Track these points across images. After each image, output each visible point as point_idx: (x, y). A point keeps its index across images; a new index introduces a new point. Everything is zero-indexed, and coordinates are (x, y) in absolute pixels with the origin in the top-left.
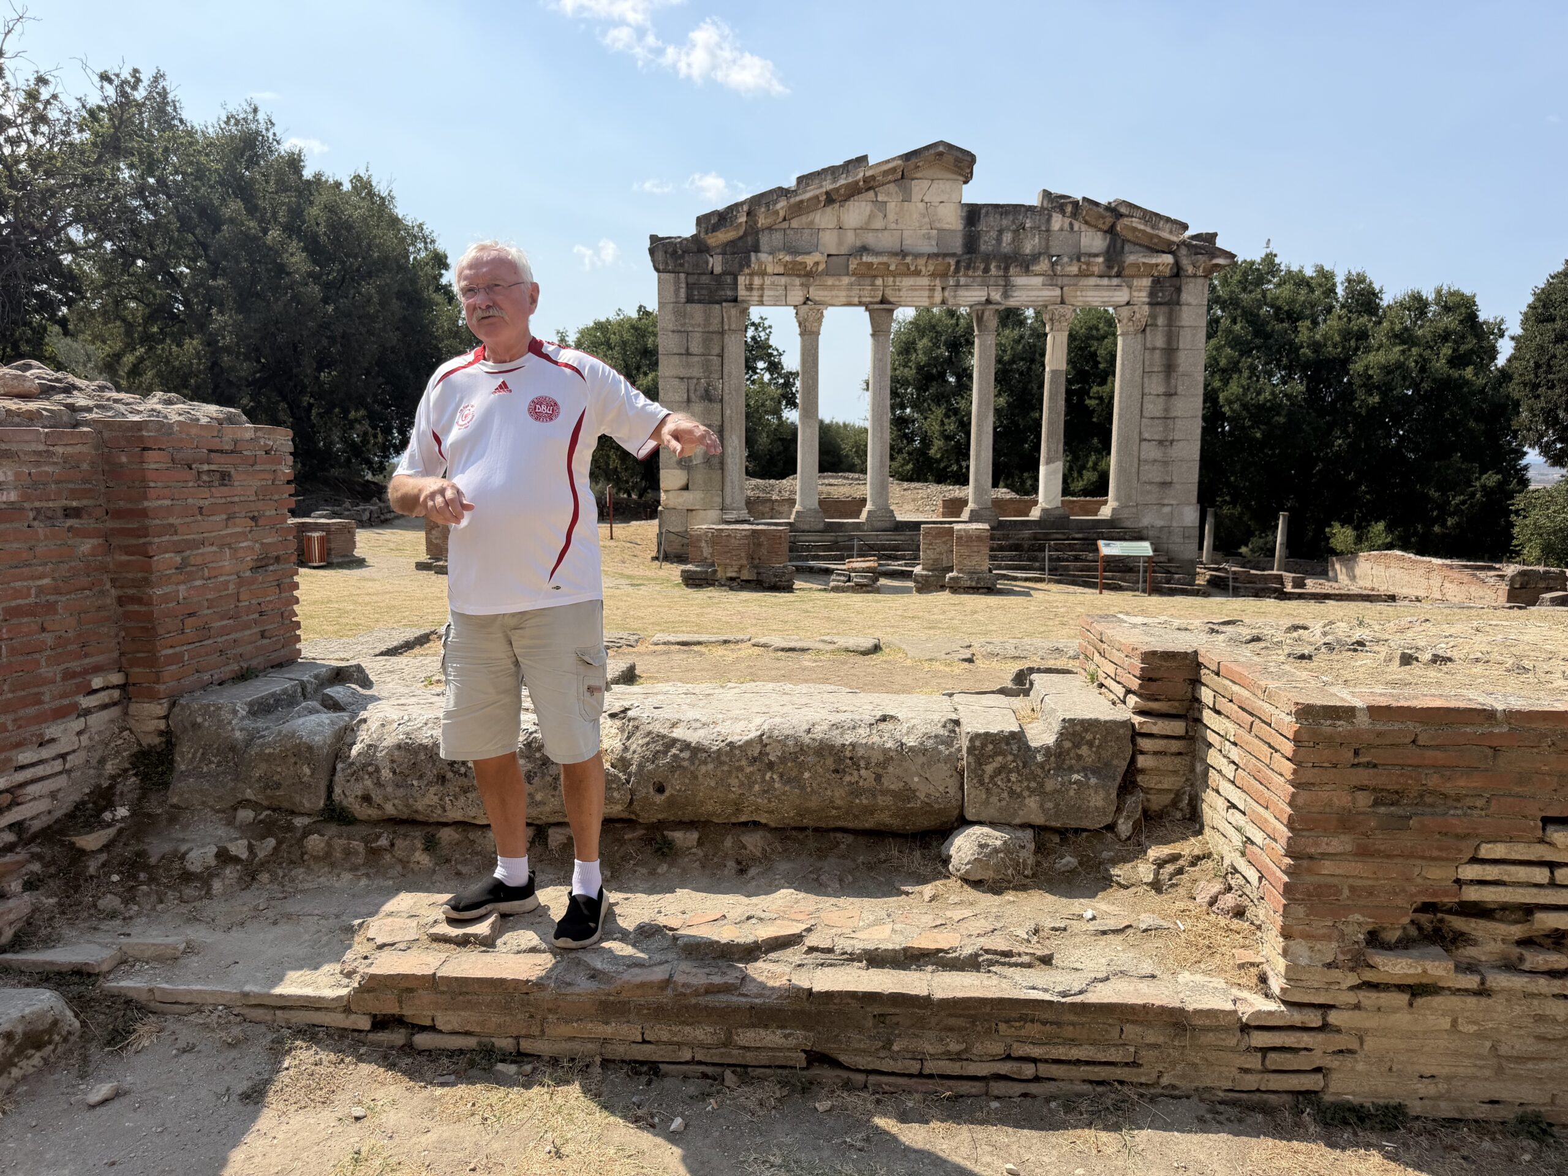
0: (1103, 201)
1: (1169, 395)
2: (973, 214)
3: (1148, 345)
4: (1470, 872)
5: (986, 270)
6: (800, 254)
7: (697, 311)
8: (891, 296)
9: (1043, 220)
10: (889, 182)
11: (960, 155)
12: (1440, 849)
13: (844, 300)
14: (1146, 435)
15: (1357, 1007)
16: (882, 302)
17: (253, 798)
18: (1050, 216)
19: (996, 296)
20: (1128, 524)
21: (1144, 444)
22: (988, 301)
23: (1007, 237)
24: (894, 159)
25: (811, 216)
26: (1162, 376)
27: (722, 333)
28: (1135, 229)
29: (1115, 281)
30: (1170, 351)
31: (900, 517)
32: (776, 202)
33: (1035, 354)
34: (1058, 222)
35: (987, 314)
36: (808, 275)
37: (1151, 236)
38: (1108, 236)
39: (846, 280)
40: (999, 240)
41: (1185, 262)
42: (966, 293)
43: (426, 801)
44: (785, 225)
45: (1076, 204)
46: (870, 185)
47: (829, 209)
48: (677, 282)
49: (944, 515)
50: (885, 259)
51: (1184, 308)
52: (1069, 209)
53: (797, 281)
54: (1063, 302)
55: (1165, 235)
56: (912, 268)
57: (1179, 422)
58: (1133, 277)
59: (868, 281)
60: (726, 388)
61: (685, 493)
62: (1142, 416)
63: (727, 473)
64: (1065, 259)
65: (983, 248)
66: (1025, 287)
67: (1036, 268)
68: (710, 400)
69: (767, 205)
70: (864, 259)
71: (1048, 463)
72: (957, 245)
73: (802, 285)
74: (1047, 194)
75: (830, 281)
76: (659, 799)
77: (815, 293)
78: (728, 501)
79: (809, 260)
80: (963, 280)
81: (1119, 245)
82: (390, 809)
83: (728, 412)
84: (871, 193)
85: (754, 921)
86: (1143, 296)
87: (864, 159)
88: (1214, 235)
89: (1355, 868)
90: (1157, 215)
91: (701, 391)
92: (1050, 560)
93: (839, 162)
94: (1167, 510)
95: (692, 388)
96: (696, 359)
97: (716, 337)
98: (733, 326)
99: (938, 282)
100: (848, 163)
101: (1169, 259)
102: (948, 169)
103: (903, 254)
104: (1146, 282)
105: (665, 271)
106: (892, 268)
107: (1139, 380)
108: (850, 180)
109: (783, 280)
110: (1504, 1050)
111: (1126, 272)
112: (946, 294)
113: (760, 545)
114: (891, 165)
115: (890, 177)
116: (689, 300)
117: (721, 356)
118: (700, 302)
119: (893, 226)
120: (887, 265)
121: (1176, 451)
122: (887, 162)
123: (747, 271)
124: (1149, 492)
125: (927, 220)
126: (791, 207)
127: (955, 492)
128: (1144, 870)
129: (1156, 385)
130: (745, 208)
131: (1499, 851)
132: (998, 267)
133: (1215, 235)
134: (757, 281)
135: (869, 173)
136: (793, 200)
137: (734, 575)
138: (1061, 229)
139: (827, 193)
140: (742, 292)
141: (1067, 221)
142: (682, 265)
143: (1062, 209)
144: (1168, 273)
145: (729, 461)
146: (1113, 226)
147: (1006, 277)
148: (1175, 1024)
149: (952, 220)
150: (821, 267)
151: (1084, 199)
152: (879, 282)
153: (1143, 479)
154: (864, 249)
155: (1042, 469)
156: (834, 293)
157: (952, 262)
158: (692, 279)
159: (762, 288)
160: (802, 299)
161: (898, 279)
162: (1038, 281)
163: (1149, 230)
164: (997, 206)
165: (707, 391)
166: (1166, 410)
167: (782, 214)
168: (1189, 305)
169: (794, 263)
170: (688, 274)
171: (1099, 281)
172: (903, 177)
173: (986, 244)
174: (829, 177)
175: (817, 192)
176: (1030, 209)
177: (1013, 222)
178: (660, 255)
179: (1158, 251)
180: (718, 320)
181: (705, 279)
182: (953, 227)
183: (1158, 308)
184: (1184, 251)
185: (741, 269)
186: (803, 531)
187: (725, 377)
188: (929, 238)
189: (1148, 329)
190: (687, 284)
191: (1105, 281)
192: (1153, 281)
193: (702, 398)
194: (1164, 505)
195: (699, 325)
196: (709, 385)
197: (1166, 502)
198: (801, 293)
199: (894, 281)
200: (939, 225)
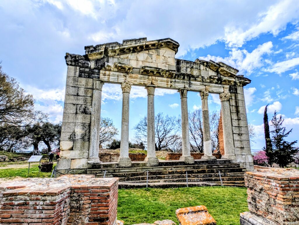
1: (239, 120)
2: (178, 62)
3: (231, 104)
5: (184, 78)
6: (124, 64)
8: (154, 83)
9: (198, 66)
11: (175, 43)
13: (138, 83)
14: (234, 132)
16: (151, 84)
18: (200, 66)
19: (187, 86)
22: (184, 88)
25: (127, 55)
26: (236, 114)
27: (93, 89)
28: (224, 71)
29: (220, 85)
30: (237, 107)
32: (115, 47)
35: (184, 91)
38: (216, 73)
39: (139, 76)
40: (186, 70)
41: (237, 82)
42: (178, 84)
44: (118, 57)
45: (207, 62)
46: (147, 48)
47: (133, 54)
48: (75, 70)
50: (153, 69)
52: (205, 64)
53: (122, 74)
54: (206, 90)
55: (232, 73)
57: (242, 128)
58: (224, 85)
59: (147, 77)
60: (93, 110)
61: (72, 151)
62: (232, 126)
63: (91, 143)
64: (206, 77)
65: (182, 72)
66: (195, 85)
67: (197, 79)
68: (86, 114)
69: (112, 47)
70: (146, 69)
72: (175, 69)
73: (124, 76)
74: (198, 59)
75: (134, 76)
77: (128, 79)
78: (91, 155)
79: (127, 67)
81: (220, 75)
84: (147, 51)
90: (230, 67)
91: (82, 110)
95: (78, 108)
96: (81, 97)
98: (97, 87)
99: (169, 80)
100: (140, 39)
101: (233, 80)
102: (170, 48)
104: (228, 86)
105: (71, 65)
106: (155, 73)
107: (230, 115)
108: (141, 44)
109: (117, 73)
111: (223, 83)
112: (172, 84)
114: (154, 43)
115: (154, 47)
117: (92, 97)
120: (153, 72)
121: (243, 137)
122: (153, 41)
124: (238, 151)
125: (165, 61)
126: (120, 50)
129: (234, 117)
130: (104, 46)
132: (187, 78)
134: (107, 72)
136: (121, 47)
138: (204, 70)
139: (133, 48)
140: (101, 76)
143: (203, 64)
144: (233, 84)
145: (92, 138)
146: (218, 69)
147: (190, 81)
149: (173, 63)
150: (131, 71)
152: (150, 77)
153: (236, 146)
156: (135, 80)
157: (174, 73)
159: (109, 75)
160: (124, 81)
161: (157, 77)
164: (185, 60)
165: (84, 109)
167: (117, 52)
168: (240, 94)
169: (121, 67)
170: (80, 67)
171: (215, 85)
172: (157, 47)
174: (134, 42)
175: (130, 46)
176: (194, 63)
177: (190, 65)
180: (92, 84)
181: (87, 70)
182: (173, 65)
184: (236, 79)
185: (101, 68)
186: (122, 167)
187: (93, 105)
188: (166, 67)
189: (230, 100)
190: (80, 71)
191: (217, 85)
192: (230, 86)
193: (82, 112)
194: (243, 155)
195: (83, 85)
196: (85, 107)
197: (243, 154)
198: (123, 79)
199: (155, 78)
200: (168, 64)
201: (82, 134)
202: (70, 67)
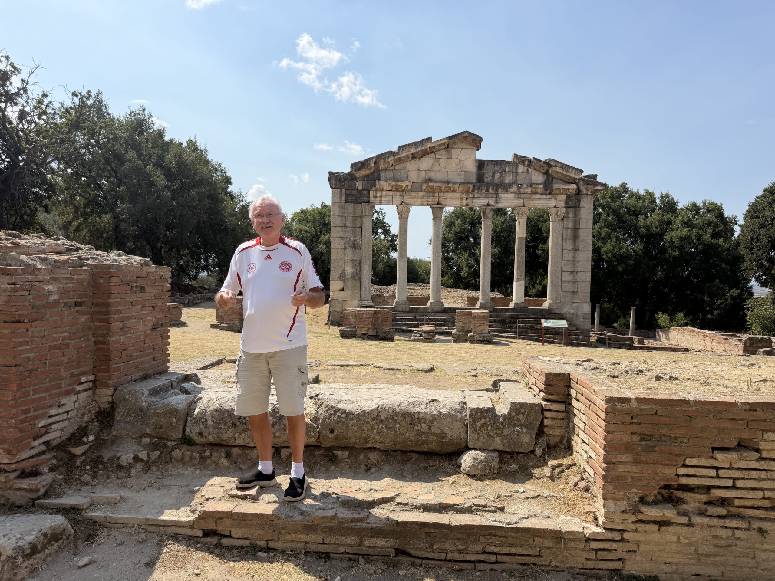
0: (543, 159)
1: (575, 250)
2: (481, 164)
3: (565, 226)
4: (682, 471)
5: (487, 190)
6: (399, 181)
7: (350, 207)
8: (442, 201)
9: (514, 168)
10: (442, 149)
11: (475, 138)
12: (669, 460)
13: (420, 203)
14: (565, 269)
15: (636, 531)
16: (438, 204)
17: (150, 433)
18: (517, 166)
19: (492, 202)
20: (557, 311)
21: (563, 273)
22: (488, 205)
23: (497, 176)
24: (444, 139)
25: (405, 164)
26: (572, 241)
27: (362, 217)
28: (558, 172)
29: (549, 196)
30: (576, 230)
31: (446, 306)
32: (388, 158)
33: (511, 229)
34: (521, 168)
35: (487, 211)
36: (403, 191)
37: (566, 176)
38: (545, 176)
39: (421, 194)
40: (493, 177)
41: (582, 188)
42: (478, 201)
43: (227, 435)
44: (392, 168)
45: (530, 160)
46: (432, 150)
47: (413, 161)
48: (341, 193)
49: (468, 305)
50: (439, 184)
51: (582, 209)
52: (526, 163)
53: (398, 194)
54: (524, 206)
55: (573, 175)
56: (452, 189)
57: (580, 263)
58: (557, 194)
59: (431, 194)
60: (363, 243)
61: (342, 292)
62: (562, 260)
63: (362, 283)
64: (525, 186)
65: (486, 180)
66: (505, 199)
67: (510, 190)
68: (355, 248)
69: (384, 159)
70: (430, 184)
71: (517, 281)
72: (473, 179)
73: (400, 195)
74: (516, 156)
75: (413, 194)
76: (331, 436)
77: (406, 199)
78: (363, 296)
79: (404, 184)
80: (476, 195)
81: (550, 180)
82: (211, 439)
83: (364, 254)
84: (433, 155)
85: (373, 491)
86: (562, 204)
87: (429, 139)
89: (634, 469)
90: (568, 166)
91: (351, 244)
92: (519, 327)
93: (418, 140)
94: (575, 305)
95: (347, 242)
96: (349, 229)
97: (359, 219)
98: (367, 214)
99: (464, 195)
100: (422, 141)
101: (574, 186)
102: (470, 144)
103: (448, 182)
104: (564, 197)
105: (335, 188)
106: (443, 188)
107: (561, 243)
108: (423, 148)
109: (391, 193)
110: (700, 551)
111: (554, 192)
112: (468, 201)
113: (378, 318)
114: (442, 142)
115: (442, 147)
116: (347, 202)
117: (361, 227)
118: (351, 202)
119: (444, 169)
120: (440, 187)
121: (579, 277)
122: (441, 140)
123: (374, 189)
124: (567, 296)
125: (459, 167)
126: (395, 160)
127: (473, 294)
128: (547, 471)
129: (569, 245)
130: (374, 160)
131: (694, 461)
132: (493, 189)
133: (596, 175)
134: (379, 193)
135: (431, 146)
136: (396, 157)
137: (365, 332)
138: (523, 172)
139: (412, 154)
140: (372, 198)
141: (526, 168)
142: (343, 186)
143: (523, 163)
144: (574, 192)
145: (364, 277)
146: (547, 171)
147: (497, 194)
148: (557, 538)
149: (472, 167)
150: (409, 188)
151: (534, 158)
152: (437, 195)
153: (564, 290)
154: (430, 180)
155: (515, 284)
156: (415, 200)
157: (471, 186)
158: (348, 192)
159: (381, 197)
160: (400, 202)
161: (445, 194)
162: (512, 196)
163: (564, 173)
164: (492, 161)
165: (354, 244)
166: (574, 257)
167: (391, 163)
168: (584, 208)
169: (396, 185)
170: (346, 190)
171: (541, 196)
172: (448, 147)
173: (487, 178)
174: (414, 147)
175: (408, 153)
176: (508, 162)
177: (500, 168)
178: (333, 181)
179: (569, 183)
180: (360, 211)
181: (354, 192)
182: (472, 170)
183: (569, 209)
184: (581, 183)
185: (371, 188)
186: (399, 312)
187: (363, 237)
188: (460, 175)
189: (565, 219)
190: (346, 194)
191: (544, 196)
192: (567, 197)
193: (352, 247)
194: (574, 303)
195: (351, 213)
196: (355, 241)
197: (575, 301)
198: (399, 199)
199: (444, 195)
200: (465, 170)
201: (353, 273)
202: (334, 190)
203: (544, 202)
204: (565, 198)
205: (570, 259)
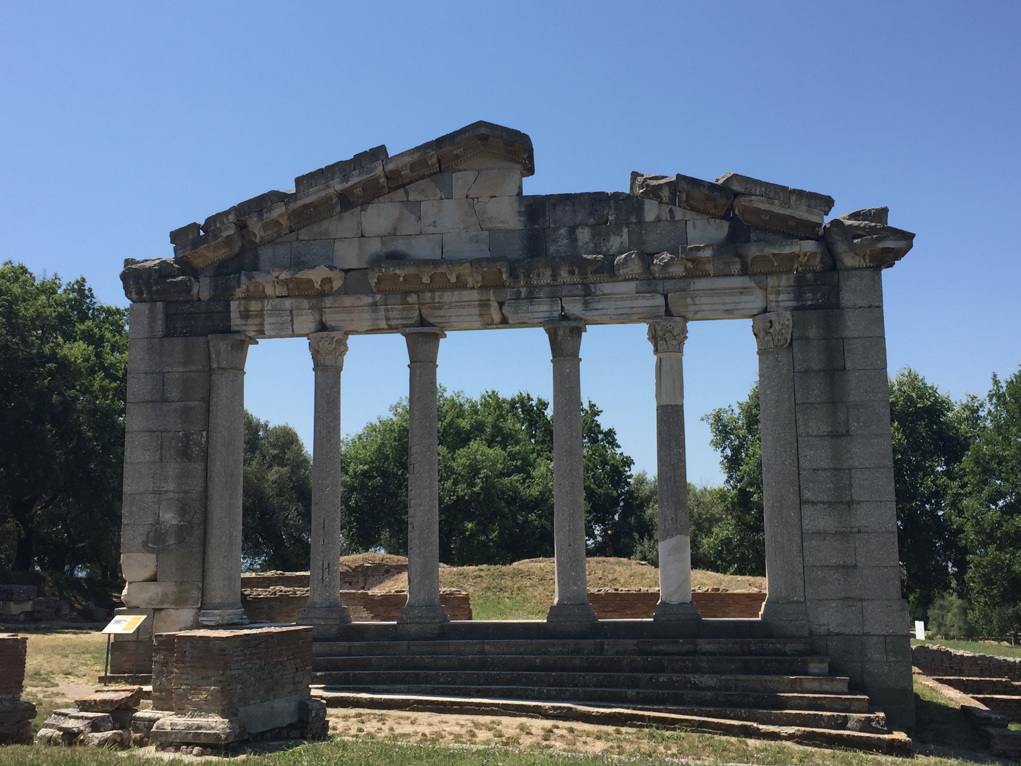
2: (537, 208)
3: (798, 366)
5: (556, 277)
6: (301, 269)
7: (176, 348)
8: (430, 315)
10: (423, 177)
11: (509, 138)
13: (367, 325)
14: (807, 495)
18: (643, 206)
19: (573, 309)
20: (795, 630)
21: (807, 509)
22: (563, 317)
23: (583, 235)
24: (420, 147)
27: (209, 372)
29: (740, 282)
32: (271, 210)
34: (652, 212)
36: (318, 295)
37: (785, 219)
40: (573, 239)
41: (841, 249)
42: (531, 309)
44: (292, 237)
45: (671, 185)
50: (415, 270)
51: (849, 314)
53: (305, 303)
54: (668, 313)
55: (804, 215)
56: (453, 280)
58: (767, 274)
60: (212, 443)
61: (154, 586)
64: (667, 257)
65: (551, 249)
66: (610, 297)
67: (624, 271)
68: (190, 460)
70: (390, 270)
72: (513, 247)
75: (348, 301)
77: (330, 319)
78: (214, 595)
79: (315, 276)
80: (524, 292)
81: (741, 233)
83: (213, 475)
86: (784, 300)
87: (382, 150)
88: (883, 213)
90: (785, 189)
91: (177, 447)
95: (167, 443)
96: (173, 406)
97: (200, 379)
98: (224, 364)
99: (490, 295)
102: (498, 158)
103: (436, 262)
104: (787, 281)
105: (140, 300)
107: (790, 415)
109: (287, 303)
111: (754, 269)
114: (417, 155)
115: (421, 172)
116: (168, 334)
118: (181, 335)
119: (431, 229)
120: (420, 278)
122: (413, 151)
123: (240, 294)
124: (824, 581)
125: (474, 219)
126: (293, 215)
132: (571, 273)
135: (391, 167)
136: (293, 206)
138: (658, 220)
139: (339, 195)
140: (236, 321)
141: (665, 209)
142: (159, 292)
143: (656, 195)
149: (507, 217)
153: (811, 560)
154: (391, 259)
156: (355, 317)
157: (506, 268)
158: (172, 309)
159: (261, 314)
161: (437, 294)
162: (631, 286)
163: (777, 210)
164: (566, 197)
165: (186, 446)
166: (836, 458)
168: (855, 307)
169: (296, 281)
170: (167, 302)
172: (439, 170)
173: (555, 243)
174: (337, 175)
175: (323, 194)
176: (615, 197)
178: (133, 282)
179: (796, 238)
180: (204, 356)
181: (189, 308)
182: (510, 226)
183: (808, 314)
184: (837, 236)
185: (233, 293)
187: (212, 428)
188: (477, 241)
189: (795, 343)
190: (165, 315)
192: (797, 279)
193: (179, 457)
194: (848, 601)
195: (179, 364)
196: (189, 438)
197: (851, 595)
198: (311, 318)
199: (433, 298)
200: (490, 226)
201: (181, 529)
202: (136, 306)
203: (728, 299)
204: (792, 282)
205: (823, 465)
